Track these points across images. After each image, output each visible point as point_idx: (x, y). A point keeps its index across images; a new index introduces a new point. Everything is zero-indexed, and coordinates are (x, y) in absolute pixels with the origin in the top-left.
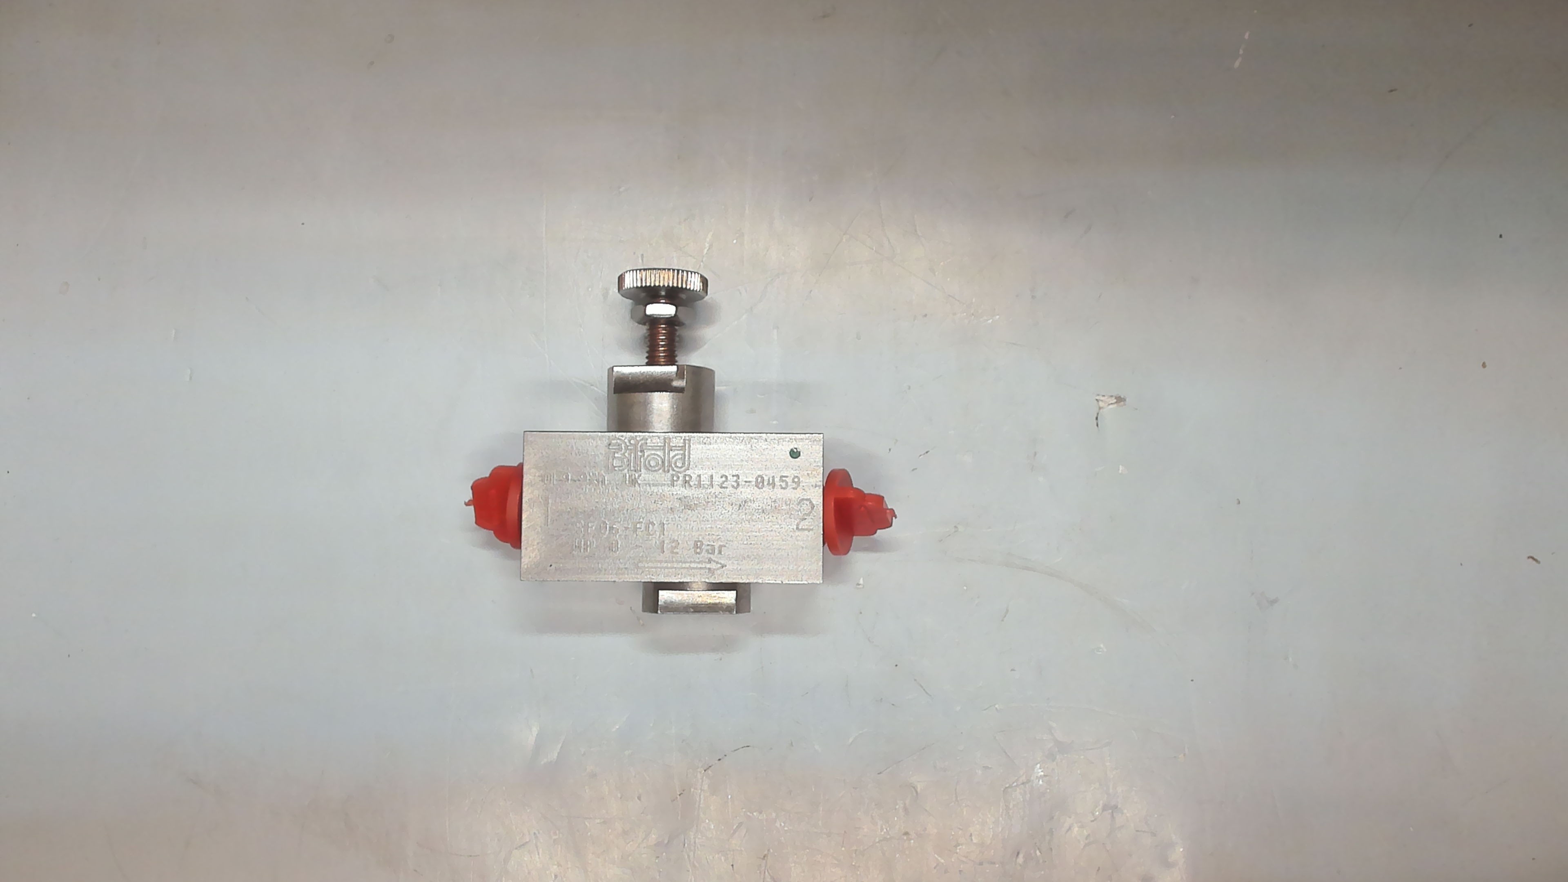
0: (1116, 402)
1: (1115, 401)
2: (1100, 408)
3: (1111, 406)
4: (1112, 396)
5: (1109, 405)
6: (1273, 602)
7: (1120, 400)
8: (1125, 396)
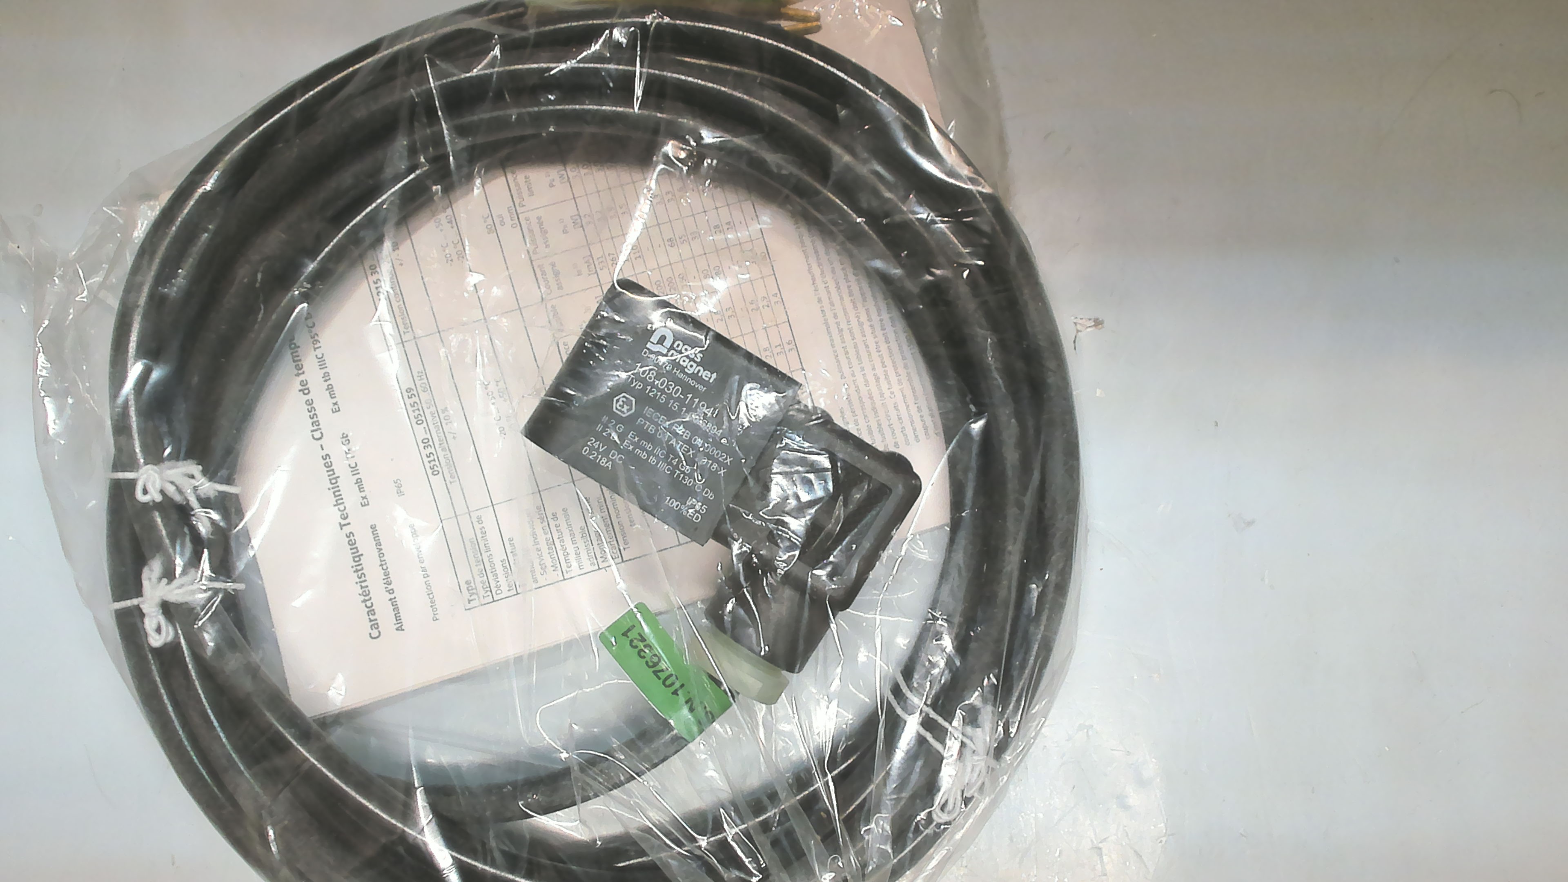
0: (1094, 325)
1: (1093, 323)
2: (1078, 331)
3: (1089, 330)
4: (1090, 319)
5: (1087, 328)
6: (1250, 523)
7: (1098, 323)
8: (1103, 320)
